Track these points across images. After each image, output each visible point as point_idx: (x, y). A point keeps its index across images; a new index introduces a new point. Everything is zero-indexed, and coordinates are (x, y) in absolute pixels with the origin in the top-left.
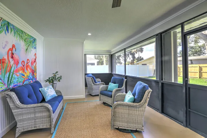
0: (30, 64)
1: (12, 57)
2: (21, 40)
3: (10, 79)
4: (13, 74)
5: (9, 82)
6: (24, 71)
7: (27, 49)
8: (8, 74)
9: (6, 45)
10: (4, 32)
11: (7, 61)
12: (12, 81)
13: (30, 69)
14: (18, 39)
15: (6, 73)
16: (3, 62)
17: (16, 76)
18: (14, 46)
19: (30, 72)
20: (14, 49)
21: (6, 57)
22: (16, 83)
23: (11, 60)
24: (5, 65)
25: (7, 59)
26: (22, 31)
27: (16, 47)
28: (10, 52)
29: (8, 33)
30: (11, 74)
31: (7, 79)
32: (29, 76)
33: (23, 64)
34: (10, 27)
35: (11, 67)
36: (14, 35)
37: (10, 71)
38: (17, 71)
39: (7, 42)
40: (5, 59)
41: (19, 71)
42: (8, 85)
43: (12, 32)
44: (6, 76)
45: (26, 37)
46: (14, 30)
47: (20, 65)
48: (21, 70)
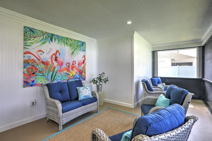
0: (76, 65)
1: (56, 60)
2: (66, 46)
3: (53, 76)
4: (57, 73)
5: (53, 79)
6: (68, 70)
7: (73, 52)
8: (51, 73)
9: (50, 51)
10: (48, 42)
11: (51, 63)
12: (55, 78)
13: (76, 69)
14: (62, 45)
15: (50, 72)
16: (47, 64)
17: (59, 75)
18: (57, 51)
19: (77, 72)
20: (58, 54)
21: (50, 60)
22: (59, 80)
23: (54, 62)
24: (49, 66)
25: (50, 62)
26: (67, 38)
27: (60, 52)
28: (54, 56)
29: (52, 42)
30: (55, 73)
31: (50, 77)
32: (75, 75)
33: (68, 66)
34: (54, 37)
35: (55, 68)
36: (58, 43)
37: (53, 71)
38: (60, 71)
39: (51, 49)
40: (49, 62)
41: (63, 71)
42: (51, 81)
43: (56, 41)
44: (49, 74)
45: (72, 42)
46: (58, 39)
47: (64, 66)
48: (66, 70)
